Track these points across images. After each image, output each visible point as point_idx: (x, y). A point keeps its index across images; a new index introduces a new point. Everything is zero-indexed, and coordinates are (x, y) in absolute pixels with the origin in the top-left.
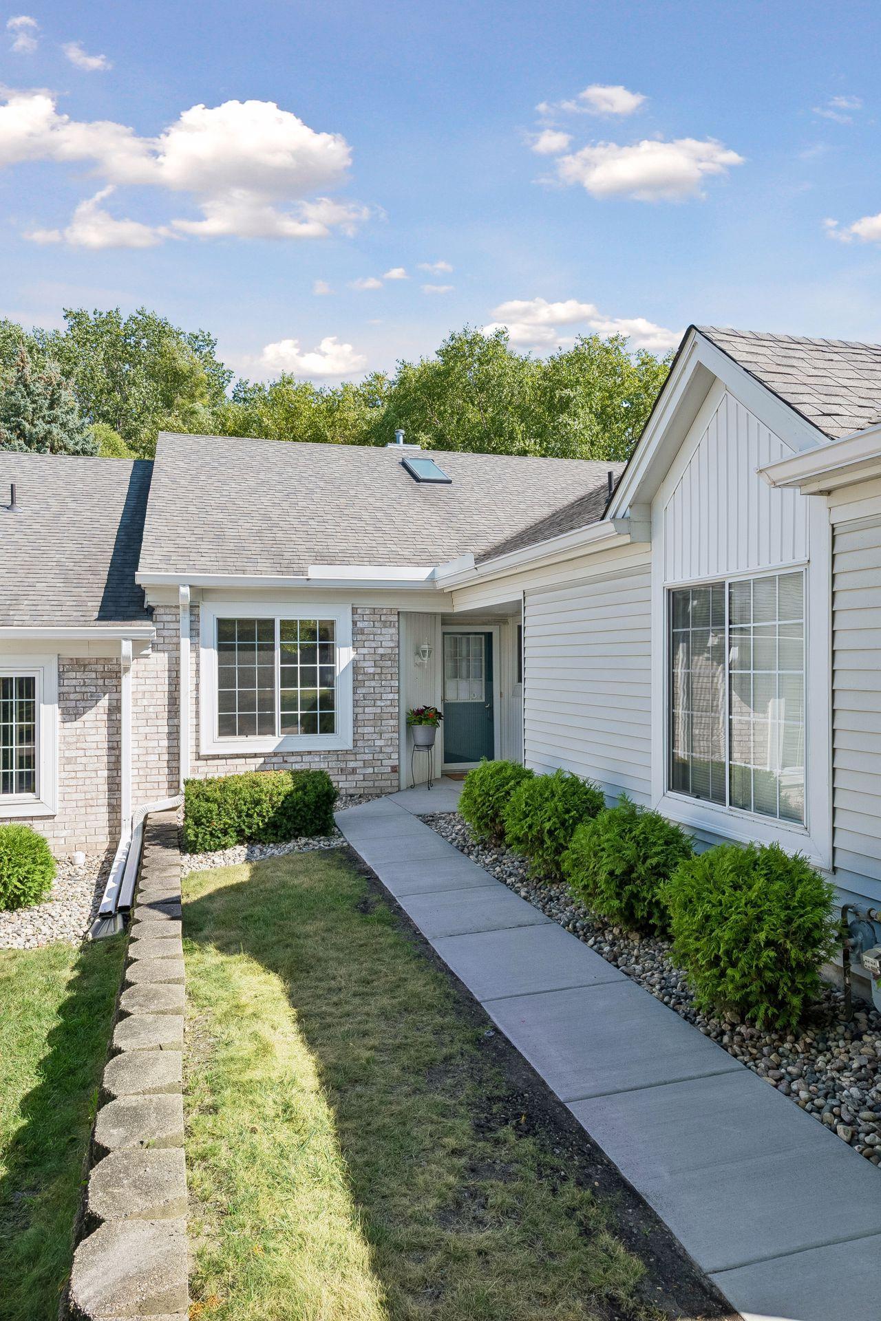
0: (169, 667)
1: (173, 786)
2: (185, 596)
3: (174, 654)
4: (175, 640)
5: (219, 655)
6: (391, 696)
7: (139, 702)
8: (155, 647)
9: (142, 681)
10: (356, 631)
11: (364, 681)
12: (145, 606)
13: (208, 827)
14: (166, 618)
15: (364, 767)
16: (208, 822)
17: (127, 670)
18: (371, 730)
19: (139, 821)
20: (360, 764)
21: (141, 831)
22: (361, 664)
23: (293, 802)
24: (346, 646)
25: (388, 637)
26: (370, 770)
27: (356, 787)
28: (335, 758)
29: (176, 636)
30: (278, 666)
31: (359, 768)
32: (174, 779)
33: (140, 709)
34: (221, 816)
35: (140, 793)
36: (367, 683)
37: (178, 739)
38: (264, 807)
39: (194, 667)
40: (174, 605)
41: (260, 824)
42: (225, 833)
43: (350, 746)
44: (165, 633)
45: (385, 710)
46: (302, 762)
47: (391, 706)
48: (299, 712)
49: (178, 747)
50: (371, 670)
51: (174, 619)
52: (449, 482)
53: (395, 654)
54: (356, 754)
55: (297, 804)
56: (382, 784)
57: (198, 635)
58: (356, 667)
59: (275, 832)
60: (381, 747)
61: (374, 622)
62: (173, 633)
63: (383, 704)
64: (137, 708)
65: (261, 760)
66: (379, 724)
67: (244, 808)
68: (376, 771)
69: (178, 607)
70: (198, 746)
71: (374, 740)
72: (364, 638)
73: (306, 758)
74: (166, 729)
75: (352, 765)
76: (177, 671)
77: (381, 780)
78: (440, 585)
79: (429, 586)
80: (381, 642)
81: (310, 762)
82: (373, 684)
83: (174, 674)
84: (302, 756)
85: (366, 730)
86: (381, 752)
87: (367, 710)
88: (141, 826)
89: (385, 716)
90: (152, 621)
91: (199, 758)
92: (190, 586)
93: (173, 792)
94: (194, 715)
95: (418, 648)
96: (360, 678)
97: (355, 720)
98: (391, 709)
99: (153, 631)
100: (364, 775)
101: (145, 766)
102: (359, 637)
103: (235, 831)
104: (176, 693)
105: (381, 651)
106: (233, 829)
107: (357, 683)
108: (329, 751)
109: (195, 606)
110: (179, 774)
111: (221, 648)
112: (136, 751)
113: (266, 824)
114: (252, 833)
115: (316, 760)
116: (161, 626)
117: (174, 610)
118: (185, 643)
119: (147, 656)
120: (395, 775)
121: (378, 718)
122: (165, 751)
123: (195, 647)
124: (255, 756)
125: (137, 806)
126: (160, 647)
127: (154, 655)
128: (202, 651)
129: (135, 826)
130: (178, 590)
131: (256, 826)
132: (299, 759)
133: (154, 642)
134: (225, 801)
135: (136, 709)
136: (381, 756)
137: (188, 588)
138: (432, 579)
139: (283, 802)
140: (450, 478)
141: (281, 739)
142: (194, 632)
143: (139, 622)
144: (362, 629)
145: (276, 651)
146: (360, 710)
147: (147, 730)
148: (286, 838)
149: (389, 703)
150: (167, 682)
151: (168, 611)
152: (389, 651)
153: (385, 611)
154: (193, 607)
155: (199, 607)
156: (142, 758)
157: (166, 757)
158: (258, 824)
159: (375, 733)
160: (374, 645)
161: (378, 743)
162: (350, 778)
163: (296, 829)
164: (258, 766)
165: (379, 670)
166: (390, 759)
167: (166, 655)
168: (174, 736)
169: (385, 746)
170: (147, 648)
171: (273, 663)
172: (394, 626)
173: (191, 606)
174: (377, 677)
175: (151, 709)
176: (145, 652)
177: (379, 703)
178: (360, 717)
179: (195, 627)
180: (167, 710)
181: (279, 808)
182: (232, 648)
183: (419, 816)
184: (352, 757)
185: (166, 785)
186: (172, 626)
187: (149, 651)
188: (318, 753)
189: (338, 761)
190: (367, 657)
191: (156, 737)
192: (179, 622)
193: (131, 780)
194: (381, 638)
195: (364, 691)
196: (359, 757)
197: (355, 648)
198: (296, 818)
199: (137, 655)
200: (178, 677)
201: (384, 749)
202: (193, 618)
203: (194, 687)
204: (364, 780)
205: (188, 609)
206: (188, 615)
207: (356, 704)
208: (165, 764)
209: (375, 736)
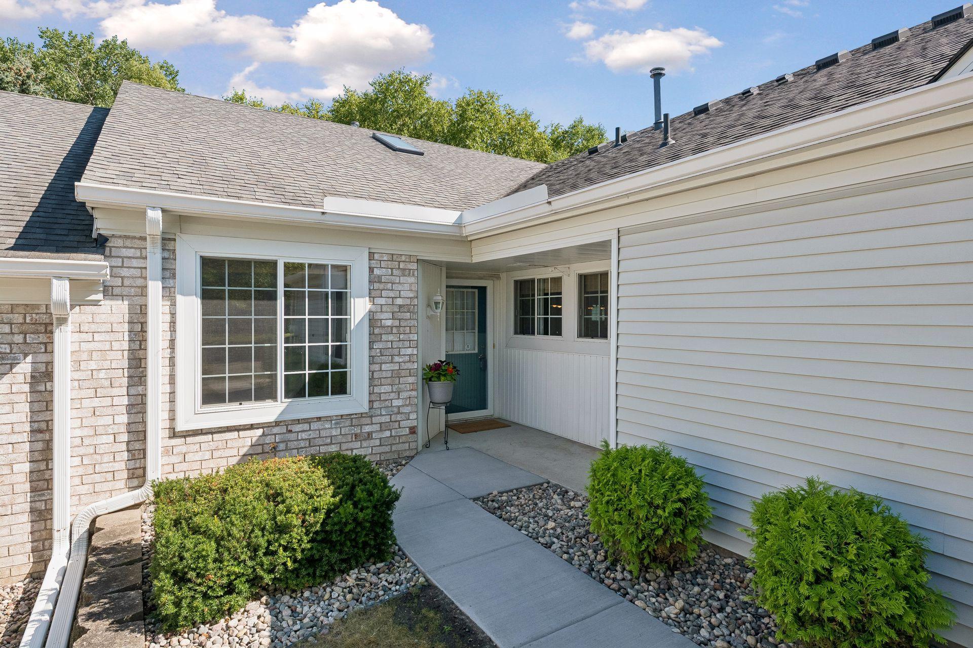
0: (130, 317)
1: (137, 475)
2: (154, 222)
3: (138, 300)
4: (139, 282)
5: (203, 304)
6: (409, 351)
7: (83, 366)
8: (108, 292)
9: (89, 337)
10: (374, 280)
11: (381, 334)
12: (94, 235)
13: (199, 585)
14: (125, 252)
15: (381, 430)
16: (198, 575)
17: (63, 321)
18: (389, 388)
19: (82, 529)
20: (377, 427)
21: (85, 543)
22: (379, 316)
23: (340, 522)
24: (361, 296)
25: (407, 287)
26: (388, 434)
27: (372, 454)
28: (348, 423)
29: (141, 277)
30: (281, 317)
31: (374, 432)
32: (138, 466)
33: (86, 375)
34: (221, 562)
35: (84, 489)
36: (384, 337)
37: (144, 412)
38: (294, 535)
39: (168, 318)
40: (138, 235)
41: (289, 564)
42: (230, 589)
43: (365, 408)
44: (125, 272)
45: (404, 366)
46: (310, 430)
47: (410, 361)
48: (307, 372)
49: (144, 422)
50: (389, 323)
51: (138, 254)
52: (422, 154)
53: (414, 305)
54: (371, 417)
55: (346, 524)
56: (400, 447)
57: (174, 276)
58: (372, 320)
59: (311, 571)
60: (399, 407)
61: (392, 269)
62: (137, 273)
63: (401, 360)
64: (79, 373)
65: (259, 432)
66: (397, 382)
67: (263, 542)
68: (393, 434)
69: (144, 239)
70: (172, 419)
71: (391, 400)
72: (381, 286)
73: (315, 426)
74: (125, 401)
75: (367, 429)
76: (142, 323)
77: (399, 443)
78: (466, 232)
79: (455, 232)
80: (400, 291)
81: (319, 430)
82: (391, 337)
83: (138, 327)
84: (310, 423)
85: (383, 389)
86: (399, 413)
87: (384, 367)
88: (86, 535)
89: (403, 373)
90: (103, 254)
91: (174, 434)
92: (163, 211)
93: (135, 482)
94: (167, 379)
95: (429, 299)
96: (377, 331)
97: (371, 379)
98: (409, 366)
99: (106, 267)
100: (380, 439)
101: (92, 451)
102: (376, 286)
103: (247, 581)
104: (141, 352)
105: (399, 301)
106: (243, 579)
107: (373, 336)
108: (342, 416)
109: (170, 239)
110: (144, 457)
111: (206, 295)
112: (78, 433)
113: (300, 562)
114: (275, 579)
115: (327, 426)
116: (118, 262)
117: (138, 242)
118: (155, 288)
119: (96, 303)
120: (412, 438)
121: (397, 375)
122: (123, 429)
123: (169, 294)
124: (252, 427)
125: (80, 508)
126: (117, 291)
127: (107, 304)
128: (180, 299)
129: (75, 537)
130: (144, 213)
131: (281, 567)
132: (306, 427)
133: (108, 284)
134: (229, 535)
135: (77, 375)
136: (399, 418)
137: (160, 212)
138: (459, 224)
139: (324, 524)
140: (422, 151)
141: (285, 405)
142: (168, 273)
143: (83, 255)
144: (380, 277)
145: (279, 301)
146: (376, 367)
147: (96, 402)
148: (328, 577)
149: (407, 358)
150: (127, 338)
151: (128, 243)
152: (408, 302)
153: (403, 258)
154: (167, 241)
155: (174, 240)
156: (87, 441)
157: (125, 437)
158: (284, 564)
159: (392, 392)
160: (392, 294)
161: (396, 403)
162: (365, 444)
163: (343, 561)
164: (254, 440)
165: (397, 323)
166: (409, 419)
167: (126, 303)
168: (139, 408)
169: (403, 406)
170: (97, 292)
171: (275, 314)
172: (413, 275)
173: (163, 239)
174: (395, 330)
175: (102, 374)
176: (93, 297)
177: (397, 359)
178: (376, 375)
179: (168, 266)
180: (126, 375)
181: (316, 533)
182: (220, 296)
183: (475, 499)
184: (368, 421)
185: (125, 475)
186: (135, 263)
187: (100, 296)
188: (329, 419)
189: (352, 426)
190: (384, 309)
191: (110, 411)
192: (146, 258)
193: (69, 472)
194: (400, 288)
195: (381, 345)
196: (375, 420)
197: (372, 298)
198: (343, 544)
199: (78, 301)
200: (144, 331)
201: (402, 410)
202: (166, 255)
203: (167, 344)
204: (380, 445)
205: (159, 242)
206: (158, 250)
207: (372, 360)
208: (124, 447)
209: (393, 395)
